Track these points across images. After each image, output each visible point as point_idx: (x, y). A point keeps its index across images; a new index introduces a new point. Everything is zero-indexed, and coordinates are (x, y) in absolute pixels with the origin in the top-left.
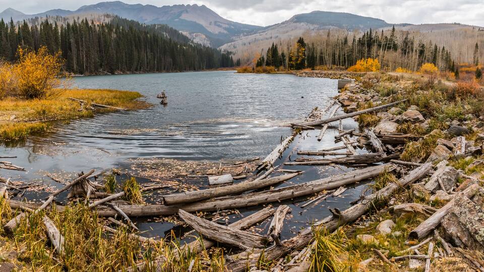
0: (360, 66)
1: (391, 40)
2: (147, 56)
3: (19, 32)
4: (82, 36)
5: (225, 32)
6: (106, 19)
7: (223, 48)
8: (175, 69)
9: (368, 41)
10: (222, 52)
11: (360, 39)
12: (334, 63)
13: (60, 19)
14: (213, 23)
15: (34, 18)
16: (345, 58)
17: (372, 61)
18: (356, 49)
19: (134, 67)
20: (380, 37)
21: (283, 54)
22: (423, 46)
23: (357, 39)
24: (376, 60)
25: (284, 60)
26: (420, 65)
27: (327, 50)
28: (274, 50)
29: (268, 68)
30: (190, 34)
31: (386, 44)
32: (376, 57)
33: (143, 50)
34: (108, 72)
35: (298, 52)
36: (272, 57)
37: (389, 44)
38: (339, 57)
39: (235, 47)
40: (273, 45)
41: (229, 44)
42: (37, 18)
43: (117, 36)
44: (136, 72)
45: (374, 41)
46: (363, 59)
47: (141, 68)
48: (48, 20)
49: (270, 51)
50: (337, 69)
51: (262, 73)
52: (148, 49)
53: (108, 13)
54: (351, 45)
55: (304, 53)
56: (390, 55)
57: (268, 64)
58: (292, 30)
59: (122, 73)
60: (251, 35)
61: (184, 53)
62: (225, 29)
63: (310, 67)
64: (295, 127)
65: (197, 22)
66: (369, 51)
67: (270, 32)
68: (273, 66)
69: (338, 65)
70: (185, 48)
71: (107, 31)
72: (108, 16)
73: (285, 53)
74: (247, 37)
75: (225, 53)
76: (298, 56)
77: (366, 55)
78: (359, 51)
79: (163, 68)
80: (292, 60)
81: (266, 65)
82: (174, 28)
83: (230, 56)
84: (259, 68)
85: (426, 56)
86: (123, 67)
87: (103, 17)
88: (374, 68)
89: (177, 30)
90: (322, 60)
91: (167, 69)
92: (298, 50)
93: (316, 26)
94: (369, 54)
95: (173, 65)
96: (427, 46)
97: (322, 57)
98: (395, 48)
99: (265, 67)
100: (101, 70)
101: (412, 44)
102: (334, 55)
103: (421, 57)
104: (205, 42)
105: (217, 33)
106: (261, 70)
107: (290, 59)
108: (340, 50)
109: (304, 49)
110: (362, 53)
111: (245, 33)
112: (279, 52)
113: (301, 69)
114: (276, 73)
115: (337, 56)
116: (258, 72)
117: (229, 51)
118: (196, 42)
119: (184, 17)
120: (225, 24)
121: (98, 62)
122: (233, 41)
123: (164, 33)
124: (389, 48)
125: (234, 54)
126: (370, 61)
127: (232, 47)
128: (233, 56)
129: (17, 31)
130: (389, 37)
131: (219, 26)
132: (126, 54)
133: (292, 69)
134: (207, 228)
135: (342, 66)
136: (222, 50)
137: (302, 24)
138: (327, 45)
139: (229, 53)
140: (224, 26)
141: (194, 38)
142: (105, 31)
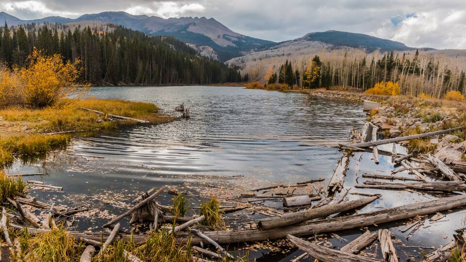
0: (379, 89)
1: (413, 64)
2: (152, 68)
3: (14, 37)
4: (84, 44)
5: (234, 45)
6: (109, 28)
7: (230, 62)
8: (181, 82)
9: (388, 64)
10: (229, 67)
11: (379, 61)
12: (350, 84)
13: (60, 26)
14: (222, 36)
15: (30, 23)
16: (362, 79)
17: (392, 85)
18: (375, 71)
19: (138, 79)
20: (401, 61)
21: (297, 72)
22: (449, 72)
23: (376, 61)
24: (397, 84)
25: (298, 78)
26: (444, 91)
27: (343, 71)
28: (288, 68)
29: (281, 85)
30: (197, 46)
31: (408, 68)
32: (396, 81)
33: (148, 61)
34: (111, 83)
35: (313, 70)
36: (286, 75)
37: (411, 68)
38: (356, 78)
39: (243, 62)
40: (287, 62)
41: (237, 58)
42: (33, 25)
43: (122, 46)
44: (139, 84)
45: (394, 65)
46: (382, 82)
47: (145, 80)
48: (47, 27)
49: (284, 68)
50: (353, 90)
51: (274, 90)
52: (153, 61)
53: (112, 23)
54: (369, 67)
55: (319, 72)
56: (412, 80)
57: (281, 81)
58: (305, 48)
59: (125, 84)
60: (262, 51)
61: (190, 66)
62: (234, 42)
63: (324, 87)
64: (343, 148)
65: (206, 35)
66: (389, 74)
67: (282, 49)
68: (286, 83)
69: (353, 87)
70: (191, 60)
71: (110, 40)
72: (111, 26)
73: (299, 71)
74: (258, 52)
75: (231, 67)
76: (313, 75)
77: (385, 78)
78: (378, 74)
79: (168, 81)
80: (307, 79)
81: (279, 82)
82: (180, 40)
83: (238, 71)
84: (271, 85)
85: (451, 83)
86: (127, 78)
87: (106, 26)
88: (393, 93)
89: (184, 42)
90: (338, 80)
91: (173, 82)
92: (313, 69)
93: (330, 45)
94: (388, 77)
95: (179, 78)
96: (453, 72)
97: (337, 77)
98: (418, 72)
99: (277, 84)
100: (104, 81)
101: (437, 69)
102: (350, 76)
103: (446, 84)
104: (213, 55)
105: (225, 46)
106: (273, 87)
107: (305, 78)
108: (357, 72)
109: (319, 68)
110: (381, 75)
111: (256, 49)
112: (293, 70)
113: (315, 88)
114: (290, 91)
115: (353, 77)
116: (271, 89)
117: (237, 65)
118: (203, 55)
119: (191, 29)
120: (235, 37)
121: (101, 72)
122: (241, 55)
123: (170, 45)
124: (411, 72)
125: (242, 69)
126: (390, 84)
127: (240, 61)
128: (241, 71)
129: (12, 35)
130: (411, 61)
131: (228, 39)
132: (130, 64)
133: (306, 87)
134: (325, 254)
135: (359, 87)
136: (229, 64)
137: (316, 42)
138: (344, 65)
139: (237, 68)
140: (233, 39)
141: (201, 51)
142: (109, 41)
